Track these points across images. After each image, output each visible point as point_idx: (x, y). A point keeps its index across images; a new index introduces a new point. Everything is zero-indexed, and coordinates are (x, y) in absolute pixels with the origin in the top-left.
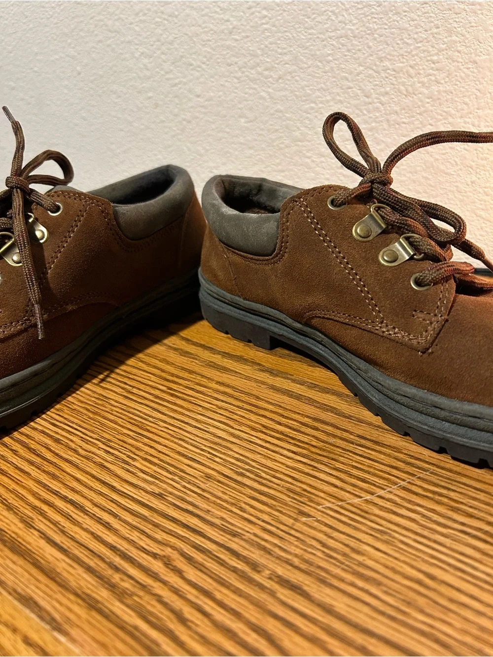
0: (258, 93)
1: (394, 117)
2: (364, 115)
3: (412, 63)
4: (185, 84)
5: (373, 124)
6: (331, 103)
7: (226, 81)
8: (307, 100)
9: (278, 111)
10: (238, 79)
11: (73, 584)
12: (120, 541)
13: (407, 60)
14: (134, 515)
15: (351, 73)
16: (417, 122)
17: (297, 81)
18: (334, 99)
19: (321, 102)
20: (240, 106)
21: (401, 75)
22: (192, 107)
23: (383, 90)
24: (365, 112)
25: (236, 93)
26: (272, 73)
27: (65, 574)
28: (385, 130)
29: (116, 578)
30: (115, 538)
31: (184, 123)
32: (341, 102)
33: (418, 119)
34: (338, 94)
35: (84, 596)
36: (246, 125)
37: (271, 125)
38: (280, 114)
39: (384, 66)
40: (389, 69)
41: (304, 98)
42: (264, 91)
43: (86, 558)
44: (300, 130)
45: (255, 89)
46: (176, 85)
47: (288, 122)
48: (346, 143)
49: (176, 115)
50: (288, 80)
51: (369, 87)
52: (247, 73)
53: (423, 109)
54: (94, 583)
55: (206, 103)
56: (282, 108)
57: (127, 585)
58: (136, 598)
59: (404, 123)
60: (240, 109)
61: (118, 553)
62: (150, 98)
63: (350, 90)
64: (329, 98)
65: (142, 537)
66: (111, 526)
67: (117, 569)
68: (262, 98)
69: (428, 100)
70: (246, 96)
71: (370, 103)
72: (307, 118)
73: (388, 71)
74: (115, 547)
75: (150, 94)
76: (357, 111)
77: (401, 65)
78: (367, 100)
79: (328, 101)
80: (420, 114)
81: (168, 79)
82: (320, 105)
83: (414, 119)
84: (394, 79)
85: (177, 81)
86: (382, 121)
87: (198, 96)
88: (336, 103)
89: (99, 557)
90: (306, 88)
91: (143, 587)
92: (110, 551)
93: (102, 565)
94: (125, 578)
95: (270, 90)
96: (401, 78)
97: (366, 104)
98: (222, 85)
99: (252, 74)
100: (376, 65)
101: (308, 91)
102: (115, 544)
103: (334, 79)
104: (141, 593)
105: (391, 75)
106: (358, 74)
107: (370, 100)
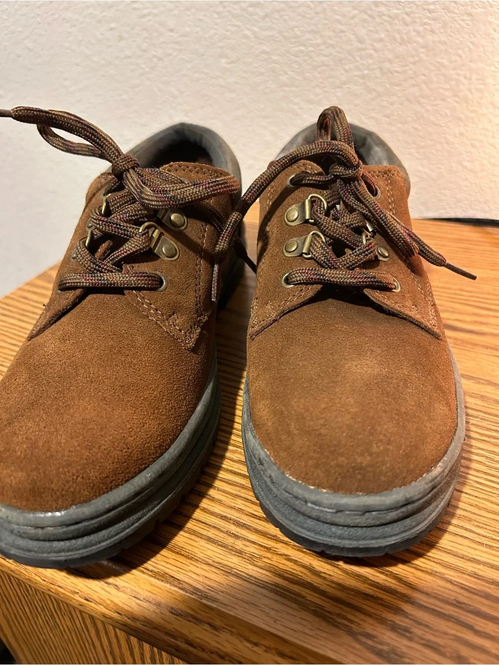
0: (242, 31)
1: (387, 65)
2: (357, 61)
3: (408, 10)
4: (156, 15)
5: (366, 72)
6: (322, 47)
7: (205, 16)
8: (295, 42)
9: (264, 52)
10: (218, 13)
11: (201, 555)
12: (228, 511)
13: (403, 7)
14: (230, 484)
15: (344, 16)
16: (410, 72)
17: (285, 20)
18: (325, 43)
19: (311, 45)
20: (220, 44)
21: (397, 22)
22: (163, 42)
23: (377, 36)
24: (358, 58)
25: (216, 29)
26: (258, 10)
27: (189, 547)
28: (377, 78)
29: (239, 545)
30: (221, 508)
31: (155, 60)
32: (332, 46)
33: (411, 69)
34: (330, 38)
35: (216, 565)
36: (228, 66)
37: (256, 67)
38: (266, 56)
39: (379, 12)
40: (385, 15)
41: (293, 40)
42: (248, 29)
43: (202, 530)
44: (287, 74)
45: (238, 26)
46: (144, 16)
47: (275, 65)
48: (336, 90)
49: (145, 51)
50: (276, 19)
51: (362, 32)
52: (228, 9)
53: (417, 58)
54: (220, 552)
55: (181, 38)
56: (268, 50)
57: (252, 549)
58: (265, 560)
59: (397, 72)
60: (220, 47)
61: (231, 521)
62: (112, 29)
63: (342, 34)
64: (319, 41)
65: (247, 504)
66: (214, 498)
67: (237, 537)
68: (246, 37)
69: (422, 50)
70: (228, 33)
71: (364, 50)
72: (296, 62)
73: (384, 17)
74: (225, 517)
75: (113, 25)
76: (350, 58)
77: (396, 11)
78: (359, 45)
79: (319, 45)
80: (414, 63)
81: (134, 9)
82: (310, 49)
83: (407, 68)
84: (389, 26)
85: (146, 11)
86: (374, 69)
87: (172, 30)
88: (327, 47)
89: (215, 527)
90: (296, 29)
91: (268, 549)
92: (223, 521)
93: (221, 534)
94: (248, 544)
95: (256, 29)
96: (396, 24)
97: (359, 50)
98: (200, 20)
99: (235, 9)
100: (371, 10)
101: (298, 33)
102: (224, 514)
103: (326, 22)
104: (269, 555)
105: (387, 21)
106: (353, 17)
107: (362, 46)
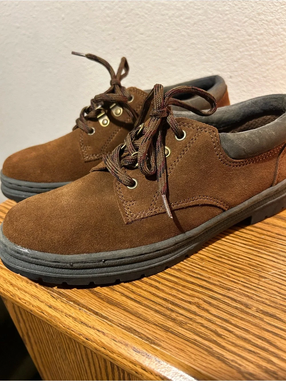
0: (181, 32)
1: (265, 48)
2: (247, 46)
3: (277, 17)
4: (134, 26)
5: (252, 52)
6: (226, 39)
7: (161, 25)
8: (211, 37)
9: (192, 44)
10: (168, 24)
11: (151, 319)
12: (168, 296)
13: (275, 15)
14: (168, 281)
15: (240, 21)
16: (279, 52)
17: (206, 26)
18: (228, 37)
19: (220, 39)
20: (168, 40)
21: (271, 24)
22: (137, 41)
23: (259, 32)
24: (247, 45)
25: (166, 32)
26: (190, 21)
27: (144, 314)
28: (259, 55)
29: (174, 315)
30: (163, 294)
31: (132, 50)
32: (233, 39)
33: (279, 50)
34: (231, 34)
35: (160, 325)
36: (171, 52)
37: (188, 52)
38: (194, 46)
39: (261, 18)
40: (264, 20)
41: (210, 36)
42: (184, 31)
43: (152, 305)
44: (206, 55)
45: (179, 30)
46: (126, 27)
47: (199, 50)
48: (235, 63)
49: (127, 46)
50: (201, 25)
51: (250, 30)
52: (174, 20)
53: (283, 44)
54: (163, 318)
55: (147, 38)
56: (195, 42)
57: (181, 318)
58: (188, 325)
59: (271, 52)
60: (168, 42)
61: (169, 302)
62: (110, 35)
63: (239, 32)
64: (225, 36)
65: (178, 293)
66: (159, 288)
67: (172, 311)
68: (183, 35)
70: (173, 34)
71: (251, 40)
72: (211, 48)
73: (263, 21)
74: (166, 299)
75: (110, 32)
76: (243, 44)
77: (271, 18)
78: (249, 38)
79: (224, 38)
80: (281, 47)
81: (122, 23)
82: (220, 40)
83: (277, 49)
84: (267, 26)
85: (128, 24)
86: (257, 51)
87: (142, 34)
88: (230, 39)
89: (159, 304)
90: (211, 30)
91: (191, 319)
92: (164, 301)
93: (163, 309)
94: (179, 315)
95: (188, 31)
96: (270, 25)
97: (248, 40)
98: (158, 28)
99: (177, 21)
100: (255, 17)
101: (213, 32)
102: (165, 298)
103: (229, 25)
104: (191, 323)
105: (265, 24)
106: (245, 22)
107: (251, 38)
